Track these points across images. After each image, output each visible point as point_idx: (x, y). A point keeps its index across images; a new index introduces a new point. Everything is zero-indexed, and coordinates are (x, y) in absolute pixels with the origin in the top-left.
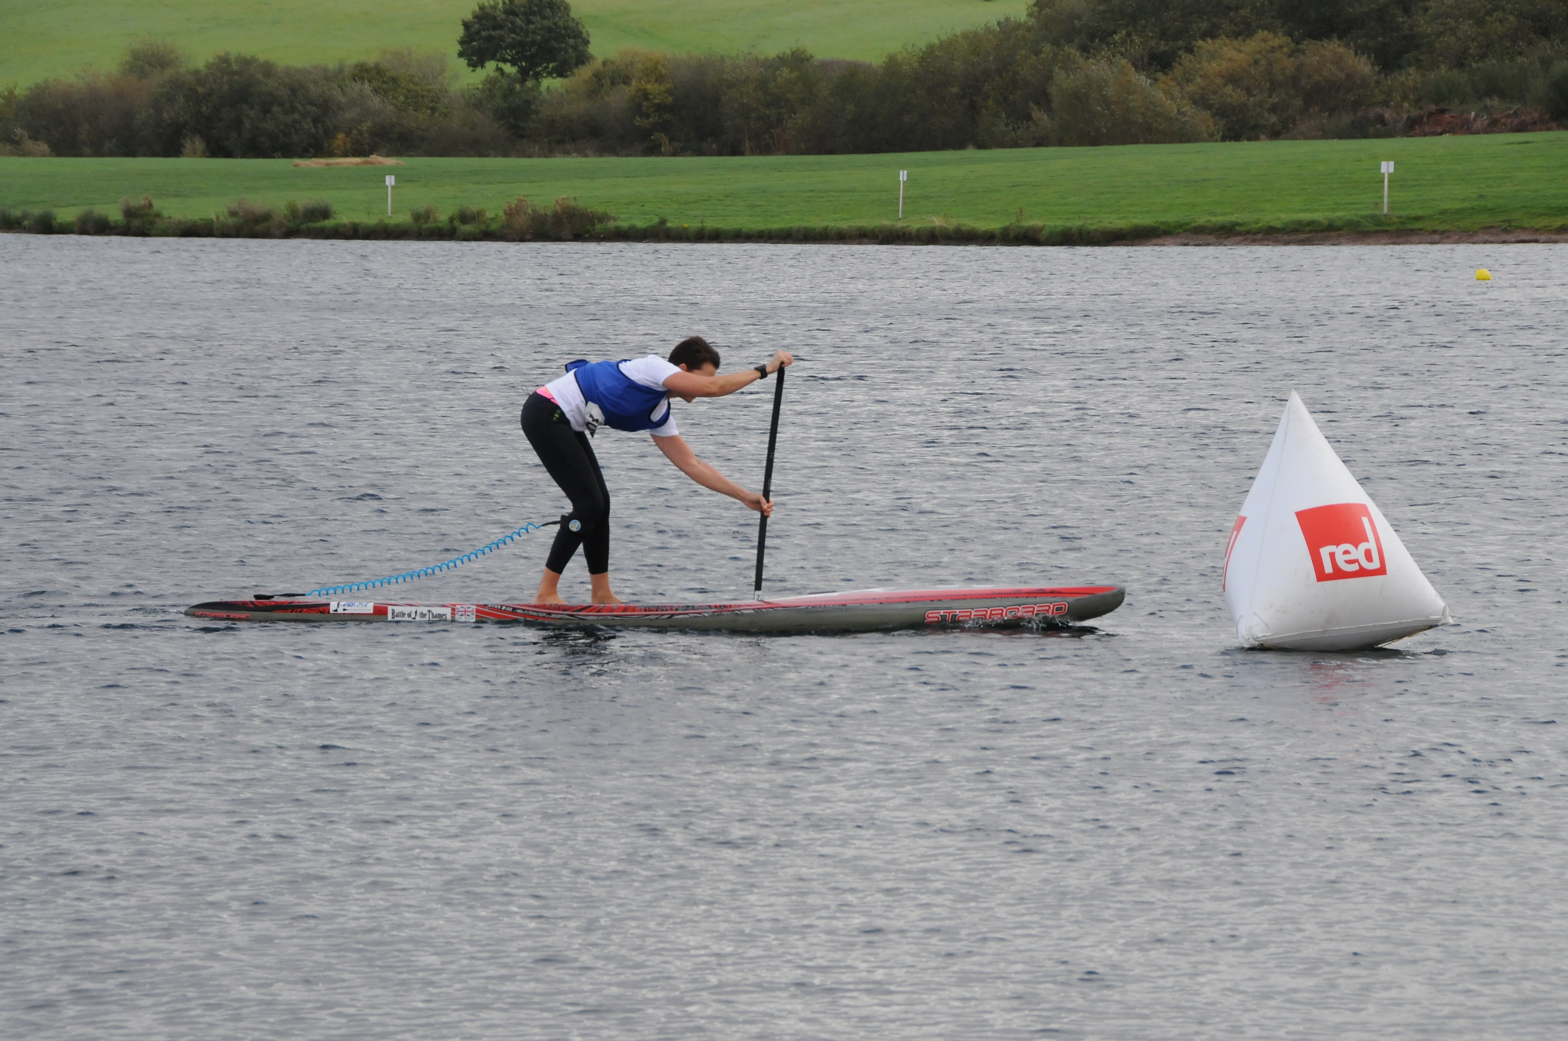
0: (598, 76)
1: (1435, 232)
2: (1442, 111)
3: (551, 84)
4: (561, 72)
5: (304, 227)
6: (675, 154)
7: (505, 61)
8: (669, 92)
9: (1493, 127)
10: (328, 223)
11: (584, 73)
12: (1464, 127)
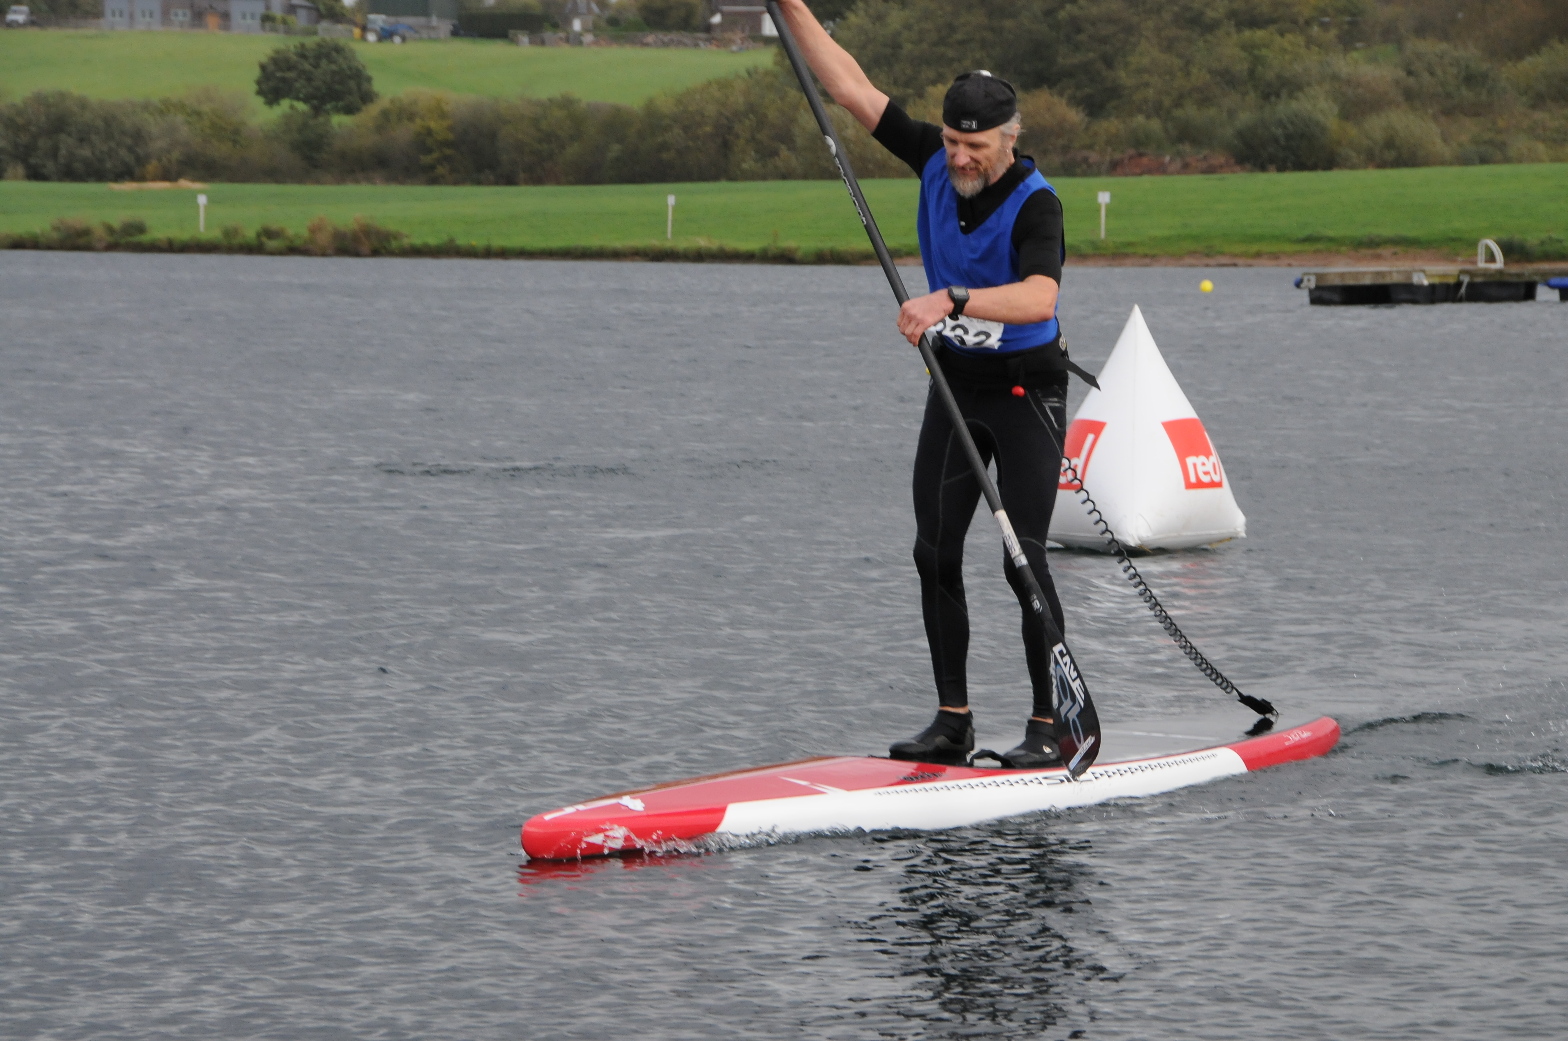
0: (385, 114)
1: (1146, 256)
2: (1141, 155)
3: (338, 121)
4: (350, 110)
5: (123, 241)
6: (456, 183)
7: (298, 99)
8: (450, 129)
9: (1186, 168)
10: (145, 238)
11: (372, 111)
12: (1161, 170)
